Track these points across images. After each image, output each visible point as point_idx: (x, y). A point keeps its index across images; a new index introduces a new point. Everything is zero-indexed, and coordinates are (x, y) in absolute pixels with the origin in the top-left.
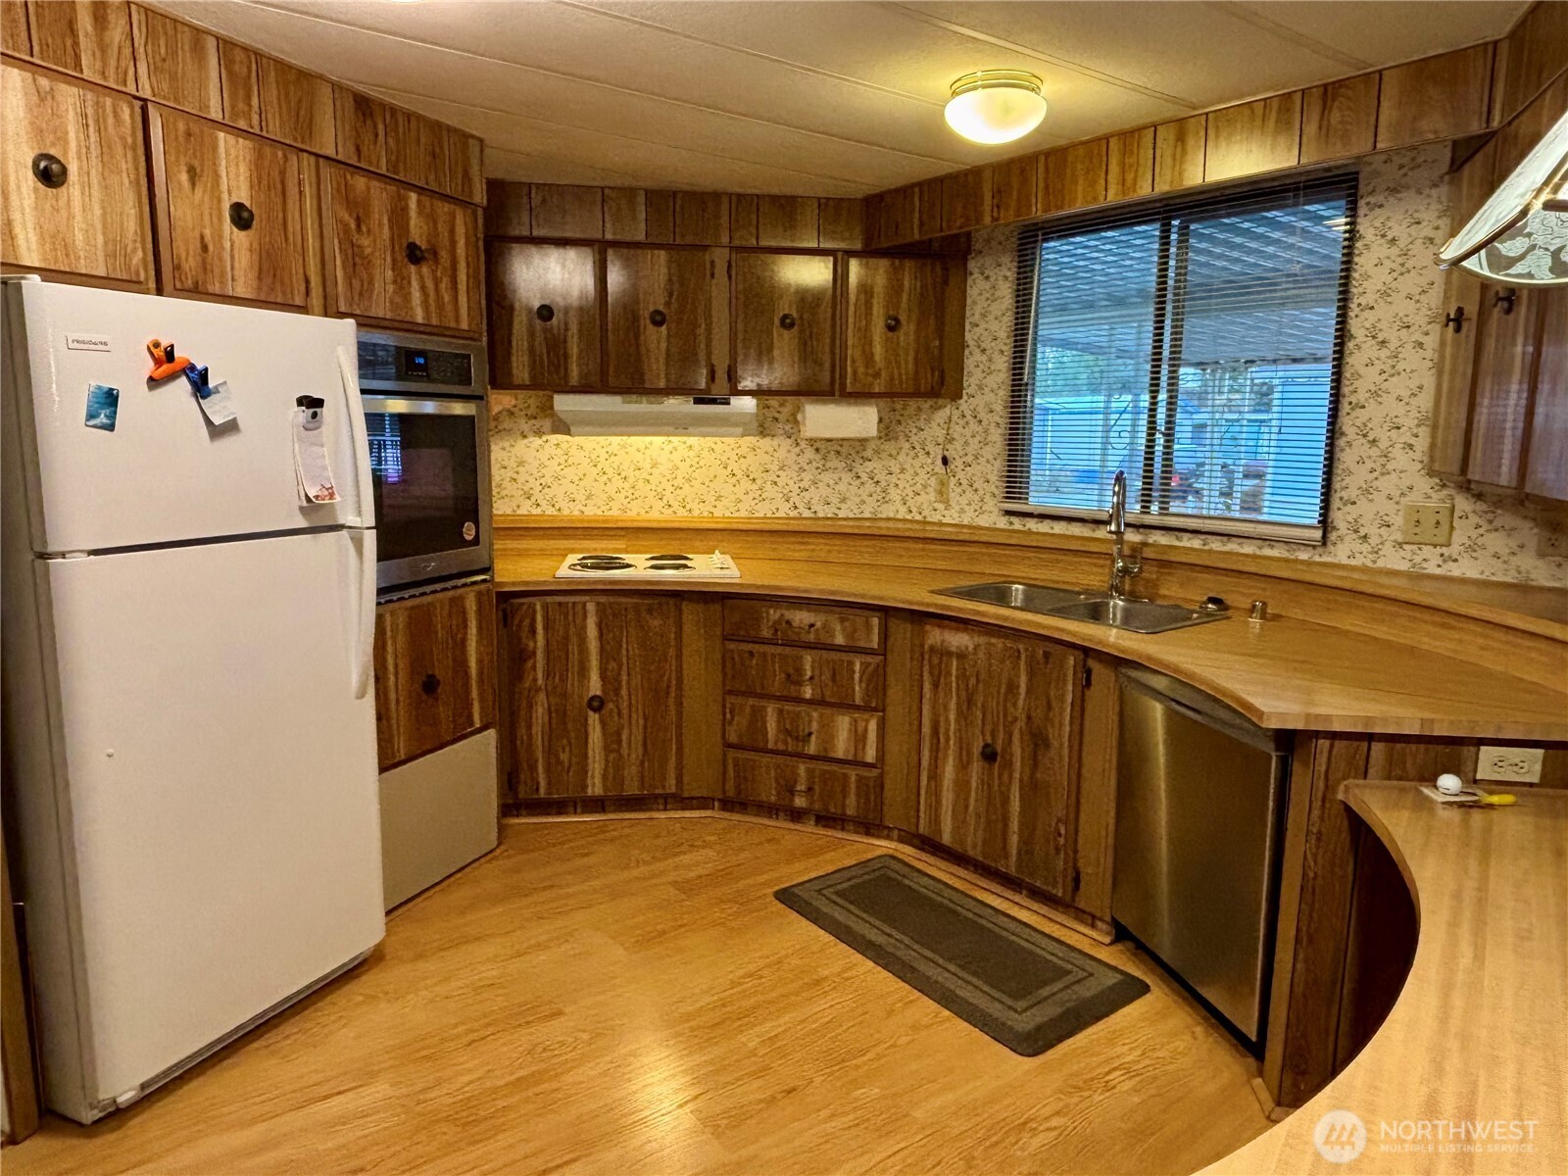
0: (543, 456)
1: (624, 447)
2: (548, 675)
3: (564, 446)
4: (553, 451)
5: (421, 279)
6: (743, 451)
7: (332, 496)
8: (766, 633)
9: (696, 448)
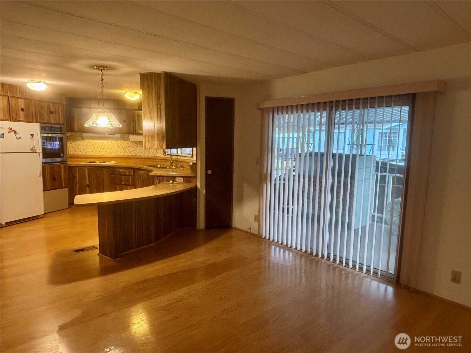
0: (83, 144)
1: (99, 142)
2: (79, 181)
3: (87, 142)
4: (85, 143)
5: (53, 116)
6: (122, 143)
7: (35, 148)
8: (116, 173)
9: (112, 143)
